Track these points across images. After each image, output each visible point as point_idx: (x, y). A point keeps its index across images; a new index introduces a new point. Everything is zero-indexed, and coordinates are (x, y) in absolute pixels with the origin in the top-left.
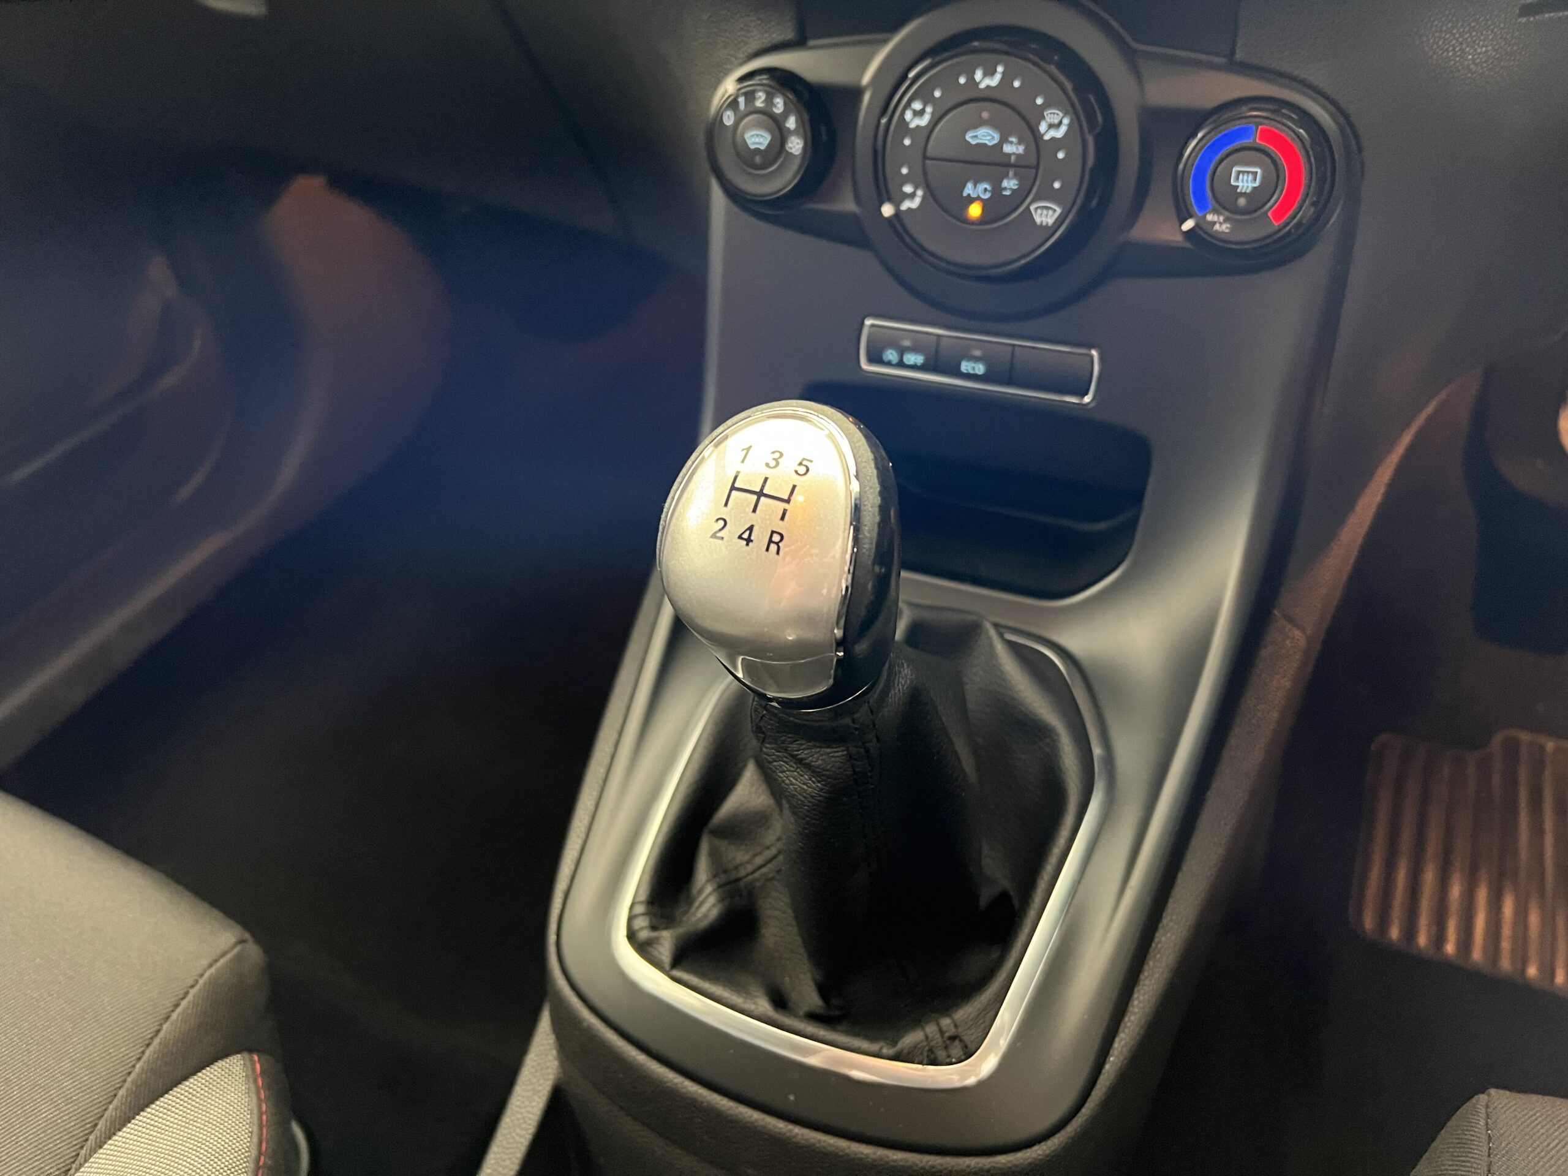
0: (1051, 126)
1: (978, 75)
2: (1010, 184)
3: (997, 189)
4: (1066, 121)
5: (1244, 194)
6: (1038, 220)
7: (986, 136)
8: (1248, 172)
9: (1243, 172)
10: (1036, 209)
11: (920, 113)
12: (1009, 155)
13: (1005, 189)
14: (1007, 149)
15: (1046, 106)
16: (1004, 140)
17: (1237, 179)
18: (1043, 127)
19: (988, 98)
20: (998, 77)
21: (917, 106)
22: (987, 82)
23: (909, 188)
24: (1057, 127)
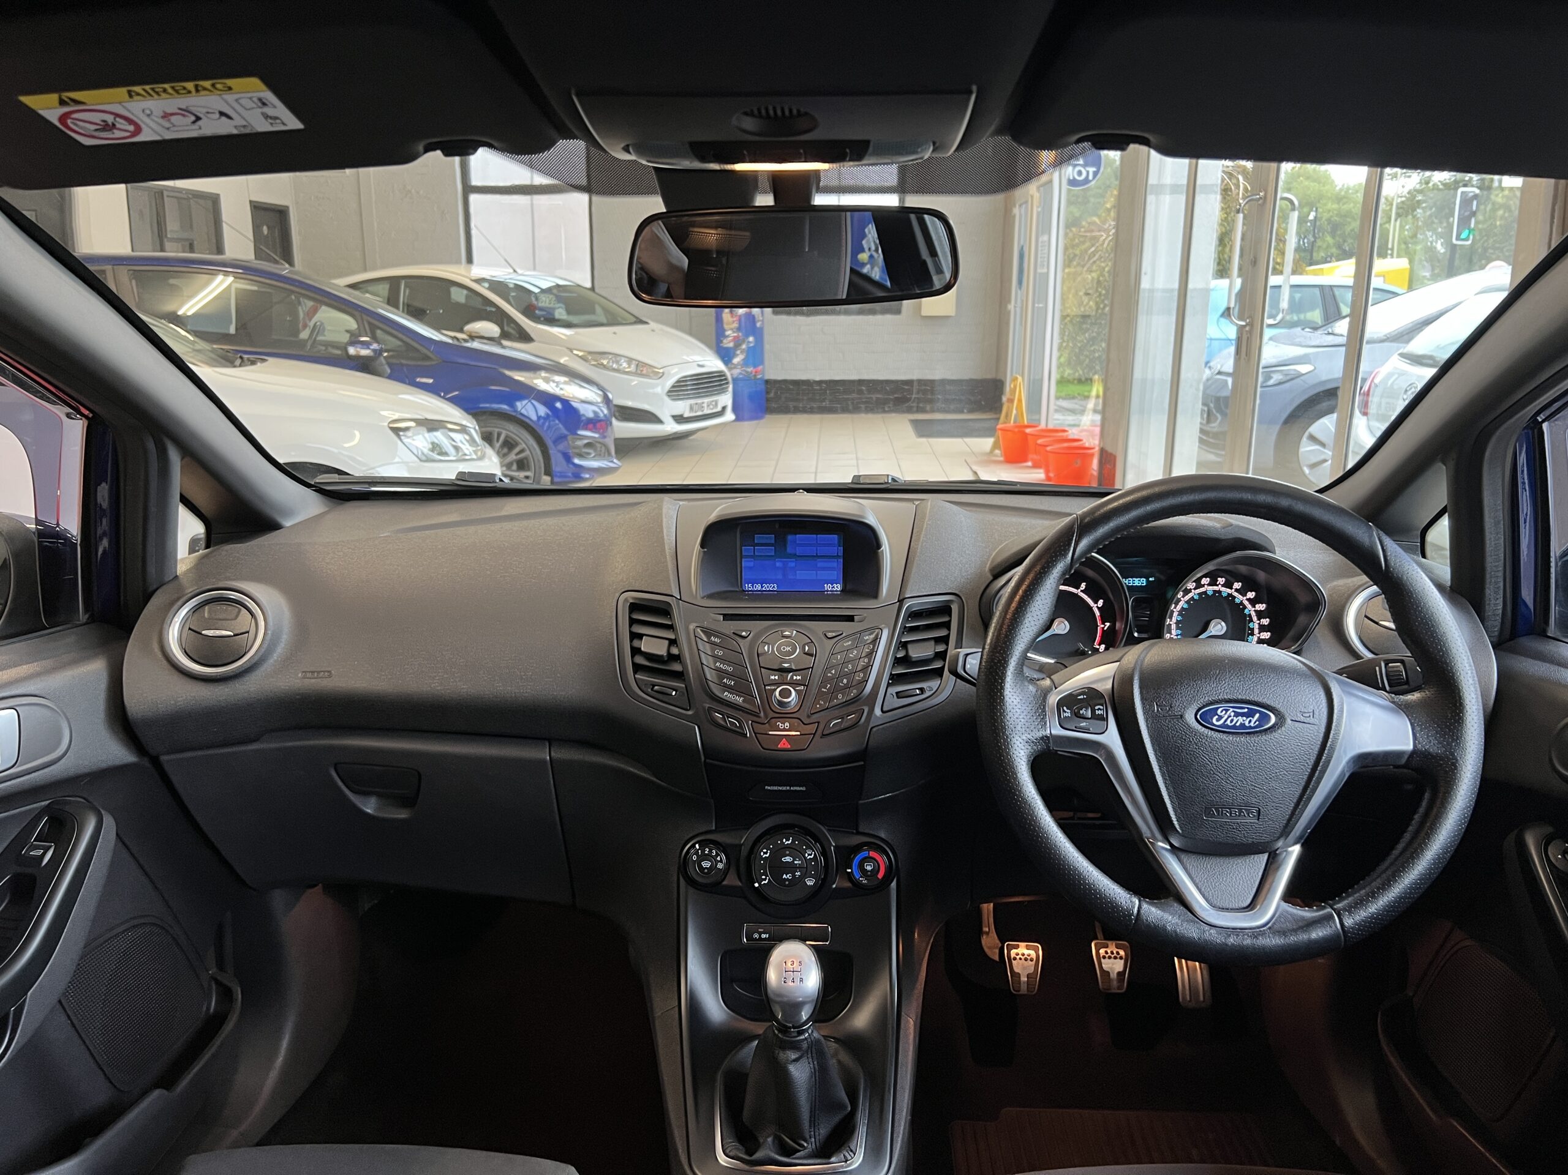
0: (809, 855)
1: (784, 840)
2: (798, 874)
3: (793, 876)
4: (813, 853)
5: (869, 870)
6: (807, 884)
7: (788, 859)
8: (869, 864)
10: (807, 880)
11: (766, 853)
12: (796, 865)
14: (795, 862)
15: (806, 849)
16: (794, 860)
17: (867, 866)
18: (807, 855)
19: (788, 847)
20: (790, 841)
21: (765, 851)
22: (787, 842)
23: (764, 877)
24: (811, 855)
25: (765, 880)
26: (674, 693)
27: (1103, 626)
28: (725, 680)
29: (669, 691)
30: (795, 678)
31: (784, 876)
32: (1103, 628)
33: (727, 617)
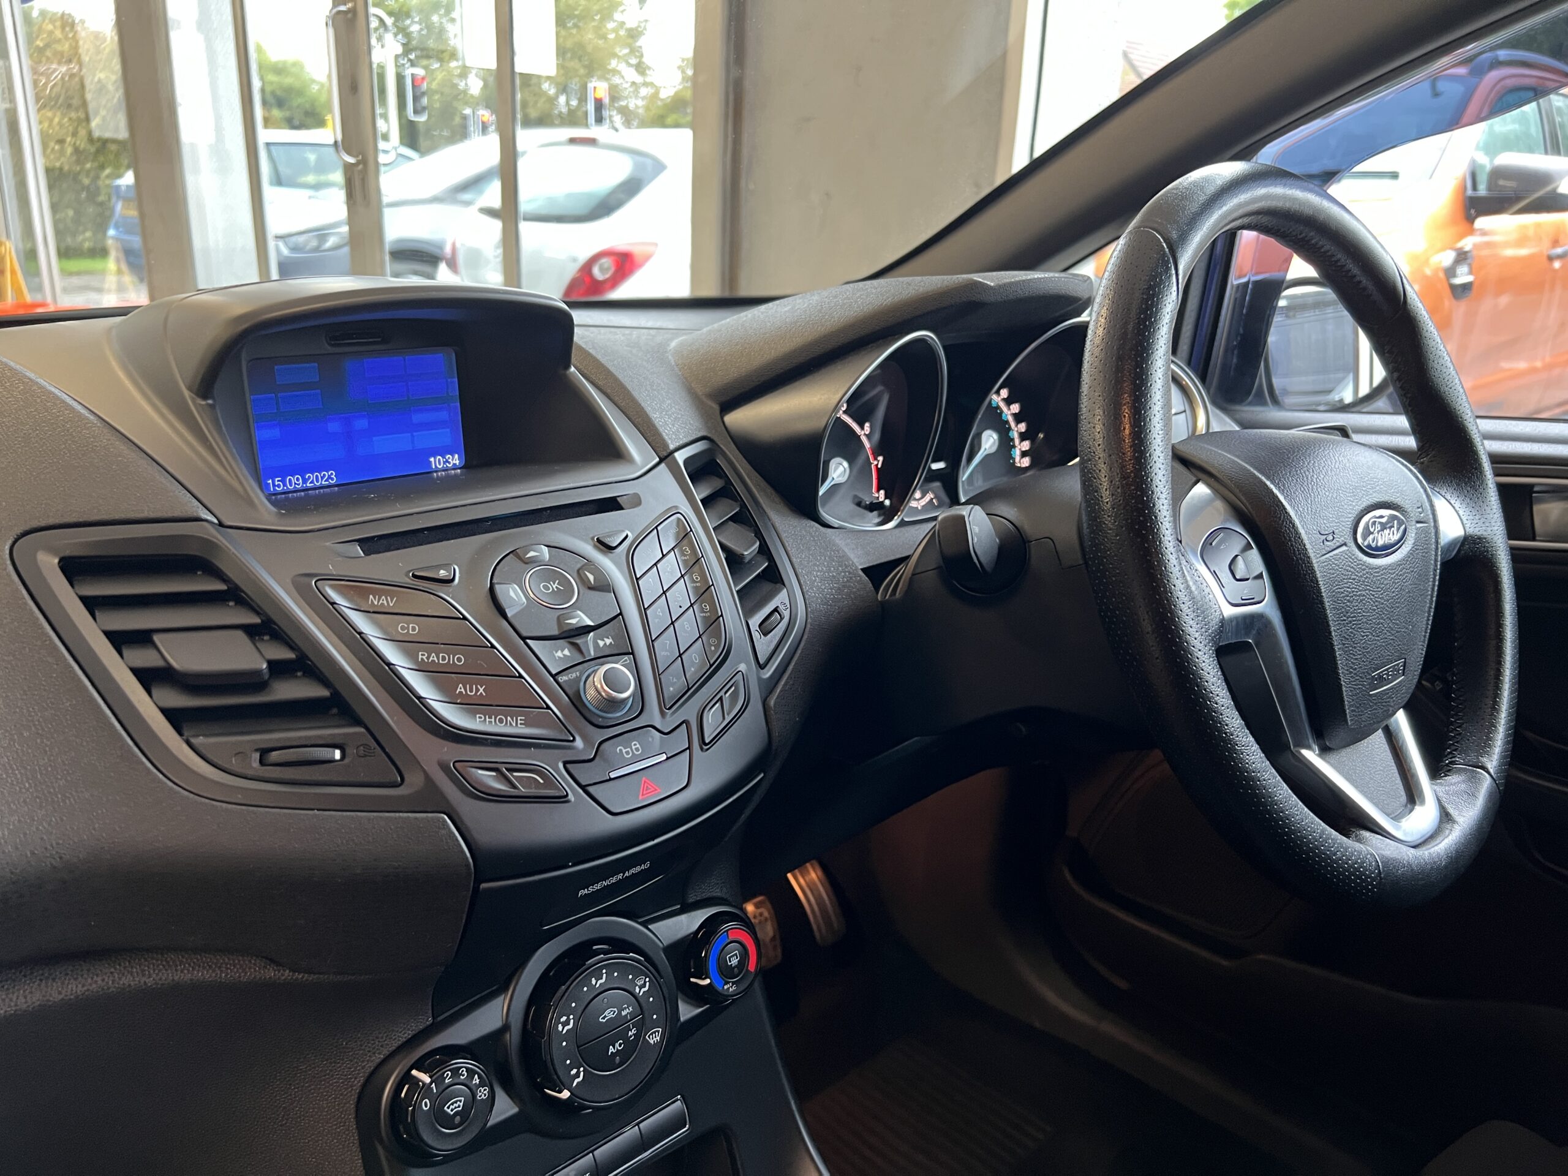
0: (641, 987)
1: (593, 981)
2: (632, 1032)
3: (626, 1039)
4: (647, 979)
5: (736, 966)
6: (652, 1042)
7: (608, 1014)
8: (733, 956)
9: (732, 956)
10: (649, 1037)
11: (567, 1023)
12: (626, 1015)
13: (631, 1036)
14: (623, 1013)
15: (634, 977)
16: (621, 1010)
17: (730, 962)
18: (637, 990)
19: (603, 991)
20: (604, 975)
21: (564, 1019)
22: (600, 982)
23: (574, 1071)
24: (644, 986)
25: (577, 1075)
26: (337, 754)
27: (876, 463)
28: (460, 689)
29: (322, 753)
30: (601, 643)
31: (611, 1050)
32: (877, 465)
33: (372, 545)
